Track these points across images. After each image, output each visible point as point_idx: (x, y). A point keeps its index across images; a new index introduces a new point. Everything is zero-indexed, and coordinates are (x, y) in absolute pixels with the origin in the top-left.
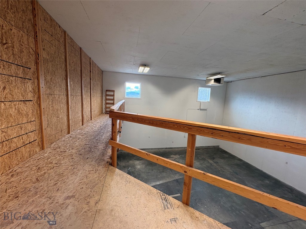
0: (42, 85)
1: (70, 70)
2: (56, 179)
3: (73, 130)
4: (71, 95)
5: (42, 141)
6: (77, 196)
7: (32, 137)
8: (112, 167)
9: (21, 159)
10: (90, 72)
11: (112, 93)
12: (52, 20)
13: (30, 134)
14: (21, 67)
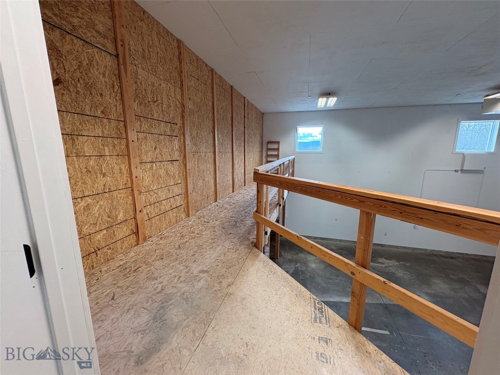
0: (188, 142)
1: (218, 119)
2: (195, 249)
3: (221, 197)
4: (219, 152)
5: (188, 207)
6: (211, 272)
7: (179, 201)
8: (257, 250)
9: (169, 223)
10: (245, 117)
11: (276, 146)
12: (198, 60)
13: (177, 197)
14: (169, 124)
